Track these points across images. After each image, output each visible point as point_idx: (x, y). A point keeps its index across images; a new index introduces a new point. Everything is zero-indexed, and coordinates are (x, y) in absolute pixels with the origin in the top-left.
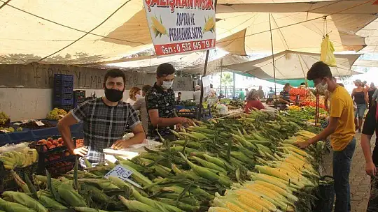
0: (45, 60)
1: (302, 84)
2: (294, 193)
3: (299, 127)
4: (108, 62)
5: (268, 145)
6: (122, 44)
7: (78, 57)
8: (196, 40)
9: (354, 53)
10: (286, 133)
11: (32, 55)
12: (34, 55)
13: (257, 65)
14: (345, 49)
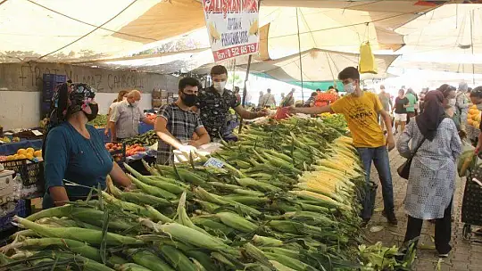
0: (45, 58)
1: (331, 87)
2: (351, 180)
3: (339, 133)
4: (107, 60)
5: (318, 147)
6: (133, 40)
7: (83, 55)
8: (243, 44)
9: (391, 52)
10: (329, 137)
11: (31, 52)
12: (34, 53)
13: (277, 64)
14: (381, 48)
